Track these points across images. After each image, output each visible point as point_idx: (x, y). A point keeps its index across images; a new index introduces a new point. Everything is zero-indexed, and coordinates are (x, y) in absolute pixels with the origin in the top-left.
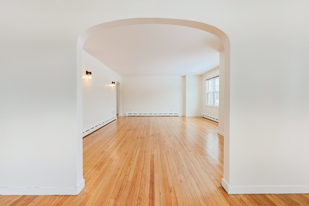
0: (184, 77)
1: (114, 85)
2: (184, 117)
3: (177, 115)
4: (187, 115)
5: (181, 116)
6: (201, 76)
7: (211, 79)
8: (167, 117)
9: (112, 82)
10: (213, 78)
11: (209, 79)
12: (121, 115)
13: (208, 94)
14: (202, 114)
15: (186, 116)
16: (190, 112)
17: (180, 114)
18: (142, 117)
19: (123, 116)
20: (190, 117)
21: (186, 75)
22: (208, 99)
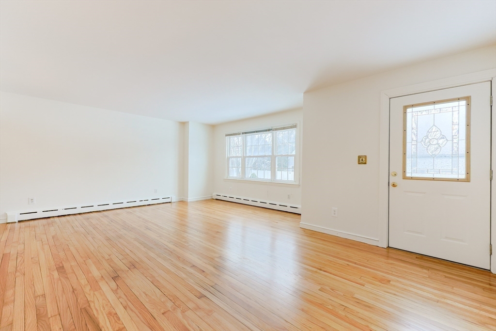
0: (183, 124)
2: (183, 202)
3: (169, 200)
4: (190, 199)
5: (178, 200)
6: (213, 128)
7: (239, 134)
10: (246, 133)
11: (234, 134)
13: (228, 159)
15: (189, 201)
17: (174, 199)
20: (197, 201)
21: (188, 122)
22: (228, 167)
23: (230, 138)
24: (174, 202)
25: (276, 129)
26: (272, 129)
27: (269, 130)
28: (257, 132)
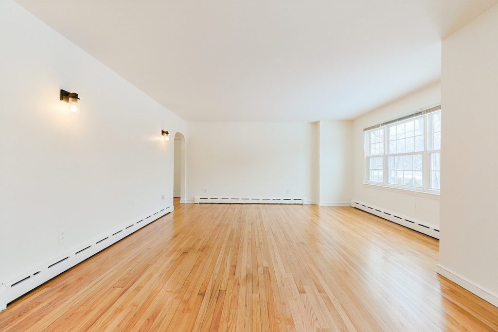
0: (316, 124)
1: (166, 138)
2: (314, 206)
3: (300, 202)
4: (321, 203)
5: (309, 203)
6: (351, 122)
7: (378, 126)
8: (279, 205)
9: (163, 132)
10: (386, 123)
11: (373, 127)
12: (185, 200)
13: (368, 158)
14: (352, 201)
15: (320, 205)
16: (328, 196)
17: (306, 201)
18: (228, 205)
19: (190, 202)
20: (329, 207)
21: (319, 121)
22: (368, 170)
23: (370, 133)
24: (306, 205)
25: (428, 111)
26: (421, 113)
27: (417, 114)
28: (400, 119)
